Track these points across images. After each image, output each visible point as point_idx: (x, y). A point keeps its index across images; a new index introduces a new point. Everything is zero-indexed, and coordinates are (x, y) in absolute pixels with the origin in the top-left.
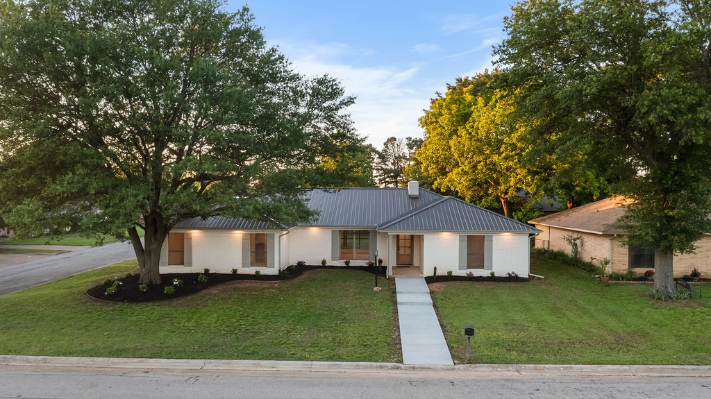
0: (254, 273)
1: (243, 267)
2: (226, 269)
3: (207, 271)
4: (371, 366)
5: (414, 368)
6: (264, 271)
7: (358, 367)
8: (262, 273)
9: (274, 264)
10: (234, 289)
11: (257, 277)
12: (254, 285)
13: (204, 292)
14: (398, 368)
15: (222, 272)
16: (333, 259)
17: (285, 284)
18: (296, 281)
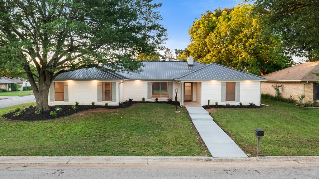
0: (105, 105)
1: (98, 101)
2: (88, 103)
3: (77, 104)
4: (190, 159)
5: (221, 160)
6: (110, 103)
7: (181, 160)
8: (109, 105)
9: (116, 99)
10: (93, 113)
11: (106, 107)
12: (104, 111)
13: (74, 115)
14: (210, 160)
15: (86, 105)
16: (149, 97)
17: (123, 111)
18: (129, 108)
